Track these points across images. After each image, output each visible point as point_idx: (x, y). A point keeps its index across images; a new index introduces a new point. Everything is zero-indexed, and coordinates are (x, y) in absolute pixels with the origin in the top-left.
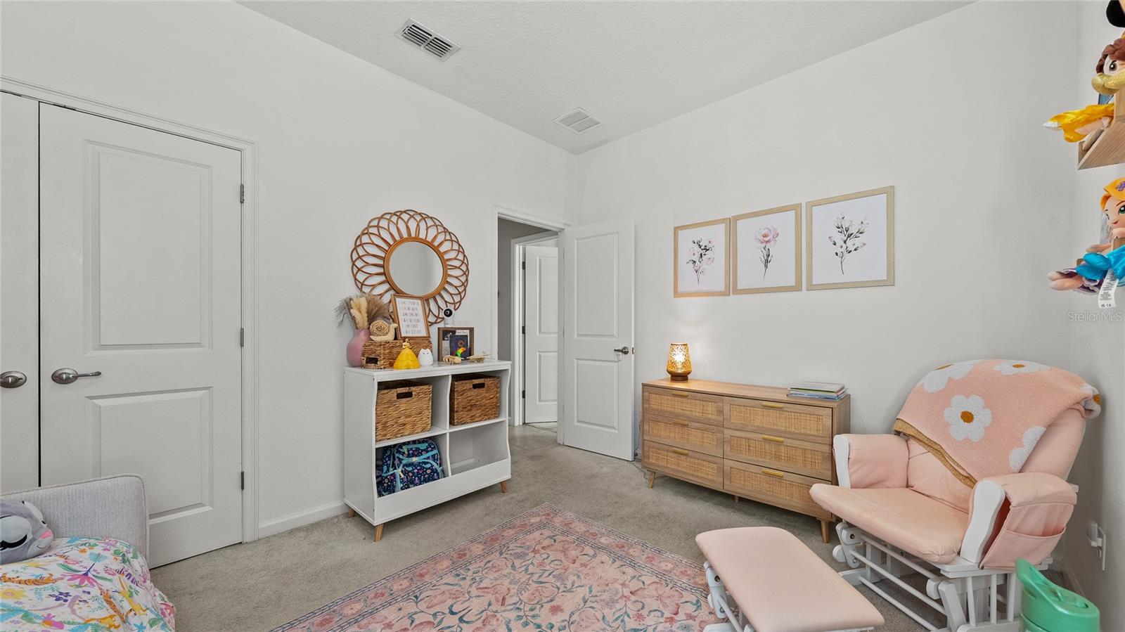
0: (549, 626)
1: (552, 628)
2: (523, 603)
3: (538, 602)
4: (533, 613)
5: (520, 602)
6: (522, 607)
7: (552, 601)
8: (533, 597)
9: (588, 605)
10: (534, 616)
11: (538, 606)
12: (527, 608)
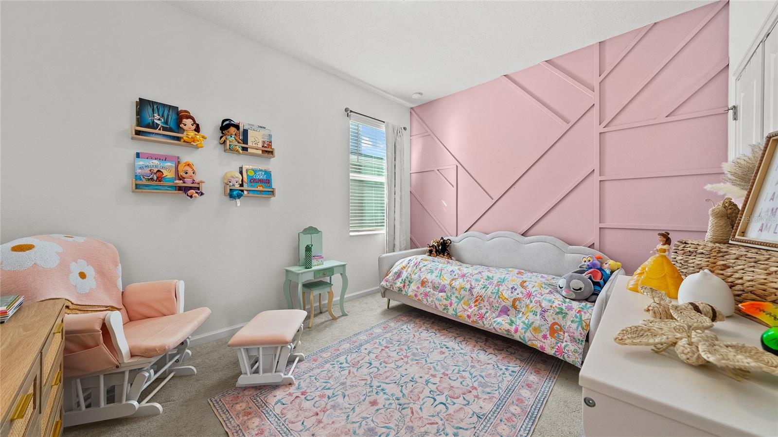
0: (378, 394)
1: (377, 392)
2: (397, 409)
3: (387, 409)
4: (390, 401)
5: (400, 410)
6: (398, 407)
7: (378, 410)
8: (392, 414)
9: (352, 406)
10: (389, 399)
11: (386, 406)
12: (394, 406)
